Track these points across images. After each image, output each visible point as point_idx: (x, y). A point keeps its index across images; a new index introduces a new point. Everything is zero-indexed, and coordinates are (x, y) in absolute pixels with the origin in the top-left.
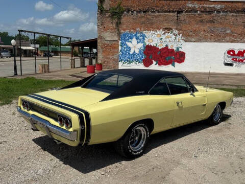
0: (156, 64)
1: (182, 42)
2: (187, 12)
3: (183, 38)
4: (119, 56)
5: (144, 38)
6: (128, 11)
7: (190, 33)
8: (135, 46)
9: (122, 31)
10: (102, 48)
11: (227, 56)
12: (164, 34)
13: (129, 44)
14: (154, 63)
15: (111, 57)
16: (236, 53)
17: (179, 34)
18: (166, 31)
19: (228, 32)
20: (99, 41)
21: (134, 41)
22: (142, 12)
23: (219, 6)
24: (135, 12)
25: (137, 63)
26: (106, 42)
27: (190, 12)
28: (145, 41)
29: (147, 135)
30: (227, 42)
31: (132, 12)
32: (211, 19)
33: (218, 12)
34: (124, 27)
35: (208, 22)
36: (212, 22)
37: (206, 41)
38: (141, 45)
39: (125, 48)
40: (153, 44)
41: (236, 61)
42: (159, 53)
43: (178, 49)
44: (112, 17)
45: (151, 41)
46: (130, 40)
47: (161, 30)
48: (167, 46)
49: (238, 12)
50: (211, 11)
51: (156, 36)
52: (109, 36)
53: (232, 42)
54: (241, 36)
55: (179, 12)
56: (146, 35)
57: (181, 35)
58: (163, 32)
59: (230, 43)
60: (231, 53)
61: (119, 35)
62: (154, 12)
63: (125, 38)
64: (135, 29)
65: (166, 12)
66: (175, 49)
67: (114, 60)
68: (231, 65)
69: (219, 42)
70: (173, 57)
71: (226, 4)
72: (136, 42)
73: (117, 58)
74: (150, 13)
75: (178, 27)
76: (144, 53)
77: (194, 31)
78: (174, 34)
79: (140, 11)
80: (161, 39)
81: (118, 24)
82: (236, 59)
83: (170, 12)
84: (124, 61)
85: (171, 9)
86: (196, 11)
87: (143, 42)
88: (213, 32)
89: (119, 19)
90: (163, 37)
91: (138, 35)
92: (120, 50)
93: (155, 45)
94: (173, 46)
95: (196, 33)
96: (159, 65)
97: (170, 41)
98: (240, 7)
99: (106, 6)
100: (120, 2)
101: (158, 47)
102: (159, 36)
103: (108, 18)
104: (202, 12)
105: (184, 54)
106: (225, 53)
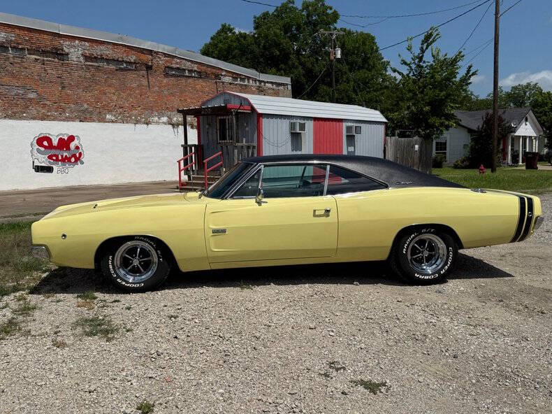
11: (38, 150)
16: (55, 142)
19: (32, 96)
23: (3, 35)
30: (34, 118)
33: (3, 48)
54: (60, 107)
60: (45, 143)
71: (17, 31)
82: (57, 156)
98: (47, 42)
106: (32, 145)
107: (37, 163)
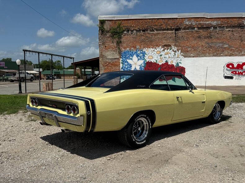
1: (182, 57)
2: (185, 29)
3: (182, 54)
5: (144, 55)
6: (128, 31)
7: (189, 49)
8: (136, 63)
9: (123, 49)
10: (104, 66)
11: (227, 69)
12: (164, 50)
13: (130, 61)
16: (235, 66)
17: (178, 50)
18: (165, 47)
19: (226, 46)
20: (100, 60)
21: (135, 58)
22: (141, 31)
23: (215, 22)
24: (135, 32)
26: (108, 60)
27: (188, 29)
28: (146, 58)
30: (226, 56)
31: (132, 31)
32: (209, 35)
33: (215, 27)
34: (125, 45)
35: (205, 38)
36: (210, 37)
37: (205, 56)
38: (141, 62)
39: (126, 65)
40: (153, 61)
41: (236, 74)
42: (159, 69)
43: (178, 64)
44: (112, 36)
45: (151, 57)
46: (131, 57)
47: (161, 47)
48: (167, 62)
49: (234, 27)
50: (208, 28)
51: (155, 52)
52: (110, 55)
53: (230, 56)
54: (239, 50)
55: (177, 29)
56: (146, 52)
57: (180, 51)
58: (162, 49)
59: (229, 57)
60: (231, 66)
61: (120, 53)
62: (153, 30)
63: (126, 56)
64: (135, 47)
65: (164, 30)
66: (175, 64)
68: (231, 78)
69: (218, 56)
71: (222, 20)
72: (137, 59)
74: (149, 31)
75: (177, 44)
76: (145, 69)
77: (193, 47)
78: (173, 50)
79: (140, 30)
80: (161, 55)
81: (119, 43)
82: (236, 72)
83: (168, 29)
85: (169, 27)
86: (194, 28)
87: (144, 59)
88: (211, 47)
89: (121, 38)
90: (163, 53)
91: (139, 52)
92: (121, 67)
93: (155, 61)
94: (173, 62)
95: (194, 48)
97: (169, 57)
98: (236, 22)
99: (107, 27)
100: (120, 22)
101: (158, 63)
102: (158, 52)
103: (109, 37)
104: (199, 28)
105: (184, 69)
106: (224, 67)
107: (226, 75)
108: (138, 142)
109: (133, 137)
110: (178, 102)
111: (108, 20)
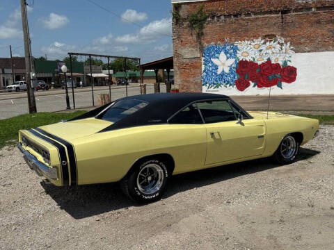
0: (254, 86)
1: (292, 53)
2: (296, 10)
3: (292, 47)
4: (202, 77)
5: (236, 51)
6: (213, 17)
7: (302, 40)
8: (224, 63)
9: (206, 44)
10: (179, 69)
12: (265, 43)
13: (215, 61)
14: (252, 84)
15: (191, 80)
17: (286, 42)
18: (267, 39)
20: (175, 60)
21: (222, 56)
22: (232, 17)
24: (222, 17)
25: (228, 86)
26: (184, 61)
27: (301, 10)
28: (238, 56)
29: (165, 175)
31: (219, 17)
34: (208, 38)
35: (328, 22)
37: (327, 50)
38: (232, 61)
39: (210, 67)
40: (249, 59)
42: (258, 70)
43: (285, 63)
44: (191, 26)
45: (246, 54)
46: (217, 55)
47: (260, 38)
48: (269, 60)
50: (332, 7)
51: (252, 46)
52: (188, 53)
55: (284, 12)
56: (239, 46)
57: (289, 44)
58: (263, 41)
61: (201, 50)
62: (249, 15)
63: (209, 53)
64: (223, 41)
65: (265, 13)
66: (281, 63)
67: (196, 83)
70: (278, 75)
72: (225, 57)
73: (199, 81)
74: (243, 16)
75: (285, 33)
76: (237, 72)
77: (308, 37)
78: (279, 43)
79: (230, 15)
80: (261, 51)
81: (200, 35)
83: (271, 12)
84: (210, 85)
85: (273, 9)
86: (310, 9)
87: (235, 57)
89: (202, 28)
90: (263, 48)
91: (228, 48)
92: (203, 70)
93: (252, 60)
94: (278, 59)
95: (310, 39)
96: (259, 87)
97: (273, 53)
99: (183, 13)
100: (201, 5)
101: (256, 62)
102: (257, 47)
103: (186, 28)
104: (318, 8)
105: (295, 69)
108: (147, 195)
109: (138, 189)
110: (212, 140)
111: (185, 3)
